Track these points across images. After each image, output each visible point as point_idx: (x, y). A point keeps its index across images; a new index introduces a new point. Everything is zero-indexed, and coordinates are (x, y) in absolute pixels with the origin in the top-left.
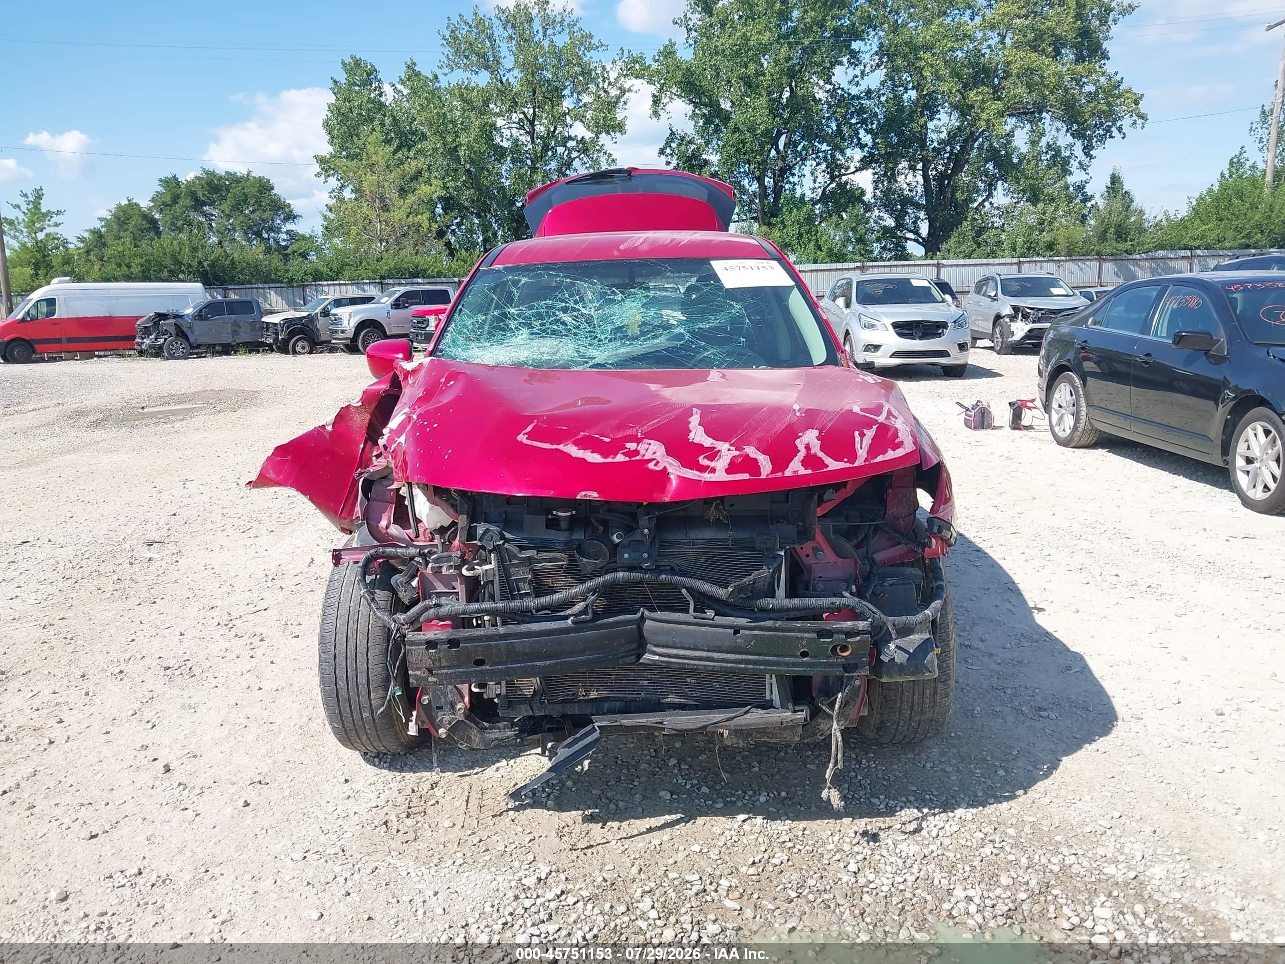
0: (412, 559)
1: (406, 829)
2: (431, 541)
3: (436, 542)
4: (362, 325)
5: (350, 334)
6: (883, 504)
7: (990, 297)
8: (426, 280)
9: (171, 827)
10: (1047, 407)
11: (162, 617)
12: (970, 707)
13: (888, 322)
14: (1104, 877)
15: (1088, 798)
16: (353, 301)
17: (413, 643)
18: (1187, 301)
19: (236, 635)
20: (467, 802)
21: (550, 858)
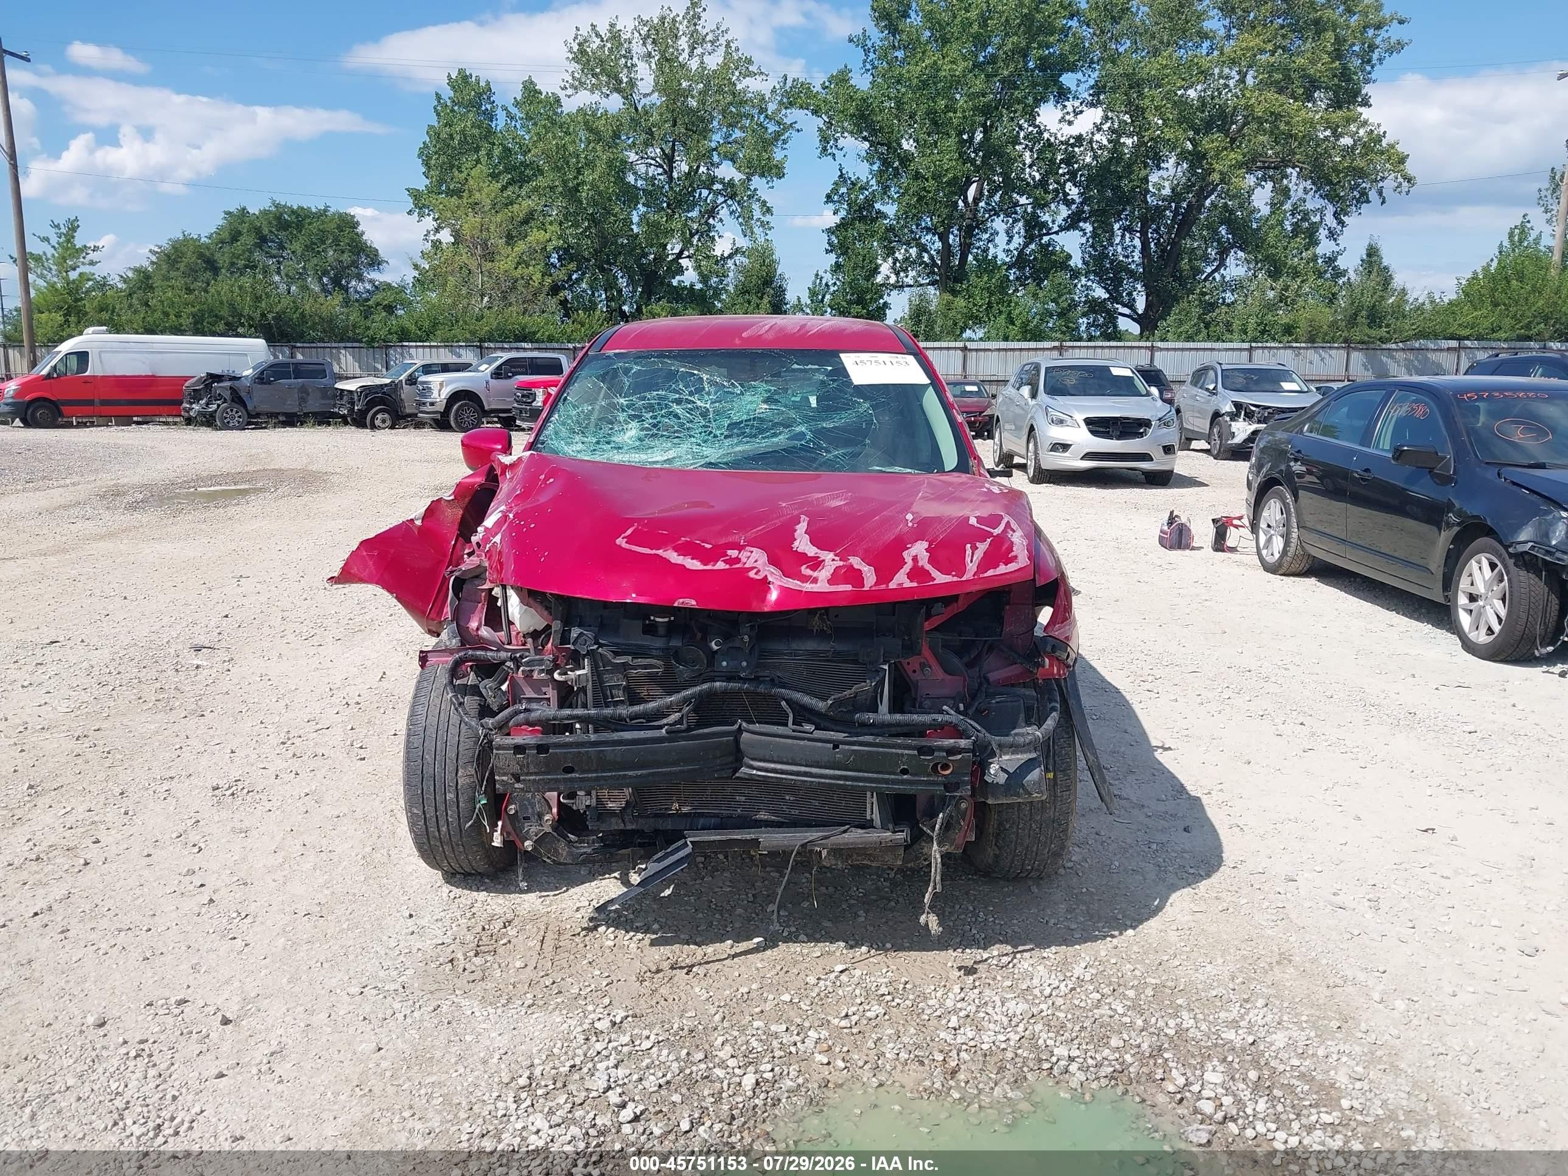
0: (503, 663)
1: (474, 968)
2: (524, 645)
3: (528, 646)
4: (455, 397)
5: (440, 408)
6: (1001, 621)
7: (1207, 390)
8: (536, 345)
9: (218, 956)
10: (1254, 527)
11: (211, 732)
12: (1108, 862)
13: (1080, 417)
14: (1221, 1042)
15: (1220, 961)
16: (445, 368)
17: (499, 748)
18: (1413, 409)
19: (294, 755)
20: (542, 942)
21: (628, 1003)
